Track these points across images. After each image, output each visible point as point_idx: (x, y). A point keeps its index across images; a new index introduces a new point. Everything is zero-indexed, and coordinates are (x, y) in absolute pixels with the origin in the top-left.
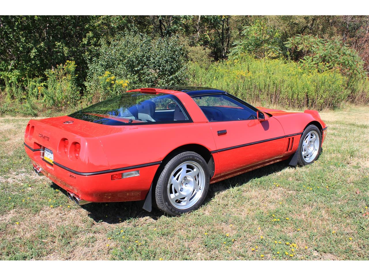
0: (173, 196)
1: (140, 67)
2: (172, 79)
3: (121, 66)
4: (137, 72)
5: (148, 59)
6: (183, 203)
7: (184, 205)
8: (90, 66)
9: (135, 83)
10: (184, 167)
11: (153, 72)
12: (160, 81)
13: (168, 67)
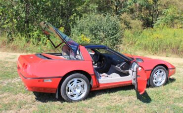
0: (69, 93)
1: (96, 31)
2: (112, 39)
3: (87, 30)
4: (94, 34)
5: (100, 27)
6: (75, 97)
7: (75, 98)
8: (72, 30)
9: (93, 39)
10: (76, 80)
11: (102, 34)
12: (106, 39)
13: (111, 32)
